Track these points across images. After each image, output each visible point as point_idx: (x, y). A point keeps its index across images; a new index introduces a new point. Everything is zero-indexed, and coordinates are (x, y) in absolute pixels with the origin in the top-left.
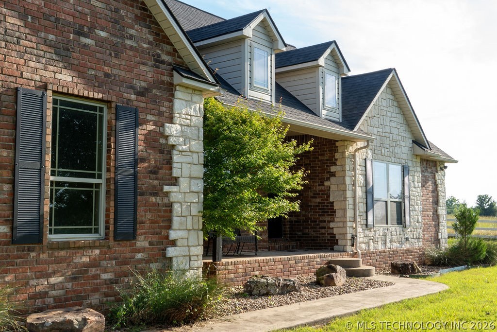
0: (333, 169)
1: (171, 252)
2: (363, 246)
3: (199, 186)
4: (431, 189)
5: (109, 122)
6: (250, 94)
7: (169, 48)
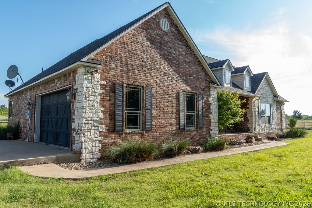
0: (248, 106)
1: (211, 132)
2: (258, 131)
3: (217, 114)
4: (279, 111)
5: (196, 98)
6: (225, 85)
7: (208, 77)
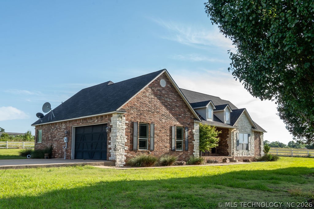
0: (228, 136)
1: (194, 153)
2: (236, 155)
3: (198, 141)
4: (258, 140)
5: (184, 130)
6: (208, 120)
7: (193, 115)
